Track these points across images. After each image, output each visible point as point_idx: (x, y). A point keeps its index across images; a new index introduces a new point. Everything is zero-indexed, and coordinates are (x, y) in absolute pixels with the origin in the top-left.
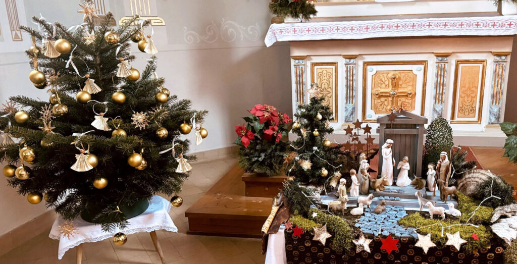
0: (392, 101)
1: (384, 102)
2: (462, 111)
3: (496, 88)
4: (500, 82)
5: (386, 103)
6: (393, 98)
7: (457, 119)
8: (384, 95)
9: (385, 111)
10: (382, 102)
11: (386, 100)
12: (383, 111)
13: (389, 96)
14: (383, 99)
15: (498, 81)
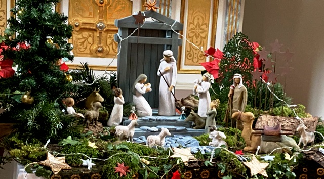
0: (100, 38)
1: (87, 39)
2: (190, 56)
3: (230, 27)
4: (235, 18)
5: (90, 40)
6: (100, 33)
7: (184, 67)
8: (87, 27)
9: (88, 52)
10: (84, 38)
11: (90, 36)
12: (85, 52)
13: (95, 30)
14: (85, 34)
15: (233, 17)
